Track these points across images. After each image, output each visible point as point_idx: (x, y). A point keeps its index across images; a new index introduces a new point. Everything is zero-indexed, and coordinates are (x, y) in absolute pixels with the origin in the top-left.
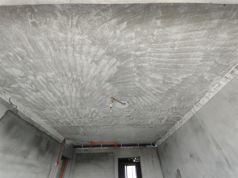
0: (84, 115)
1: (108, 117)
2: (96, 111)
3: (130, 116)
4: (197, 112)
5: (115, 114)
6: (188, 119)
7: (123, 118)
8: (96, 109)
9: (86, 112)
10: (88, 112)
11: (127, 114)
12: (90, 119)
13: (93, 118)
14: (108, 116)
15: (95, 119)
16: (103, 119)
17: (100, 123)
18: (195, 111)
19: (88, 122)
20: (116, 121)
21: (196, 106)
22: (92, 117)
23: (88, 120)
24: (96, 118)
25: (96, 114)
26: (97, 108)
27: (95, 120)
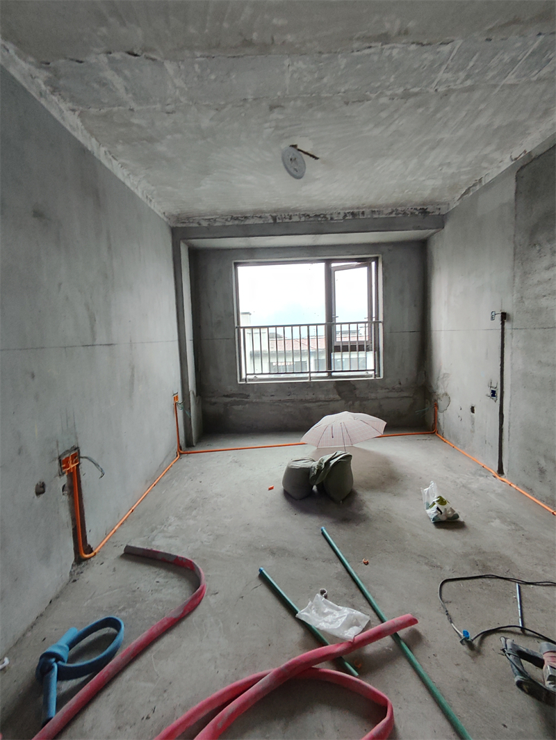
3: (272, 108)
5: (319, 115)
7: (295, 99)
8: (366, 134)
9: (402, 122)
10: (397, 121)
11: (281, 117)
12: (417, 90)
13: (405, 96)
14: (344, 108)
15: (400, 90)
16: (373, 89)
17: (397, 67)
18: (98, 154)
22: (404, 101)
23: (432, 82)
24: (393, 97)
25: (382, 113)
26: (362, 135)
27: (406, 84)
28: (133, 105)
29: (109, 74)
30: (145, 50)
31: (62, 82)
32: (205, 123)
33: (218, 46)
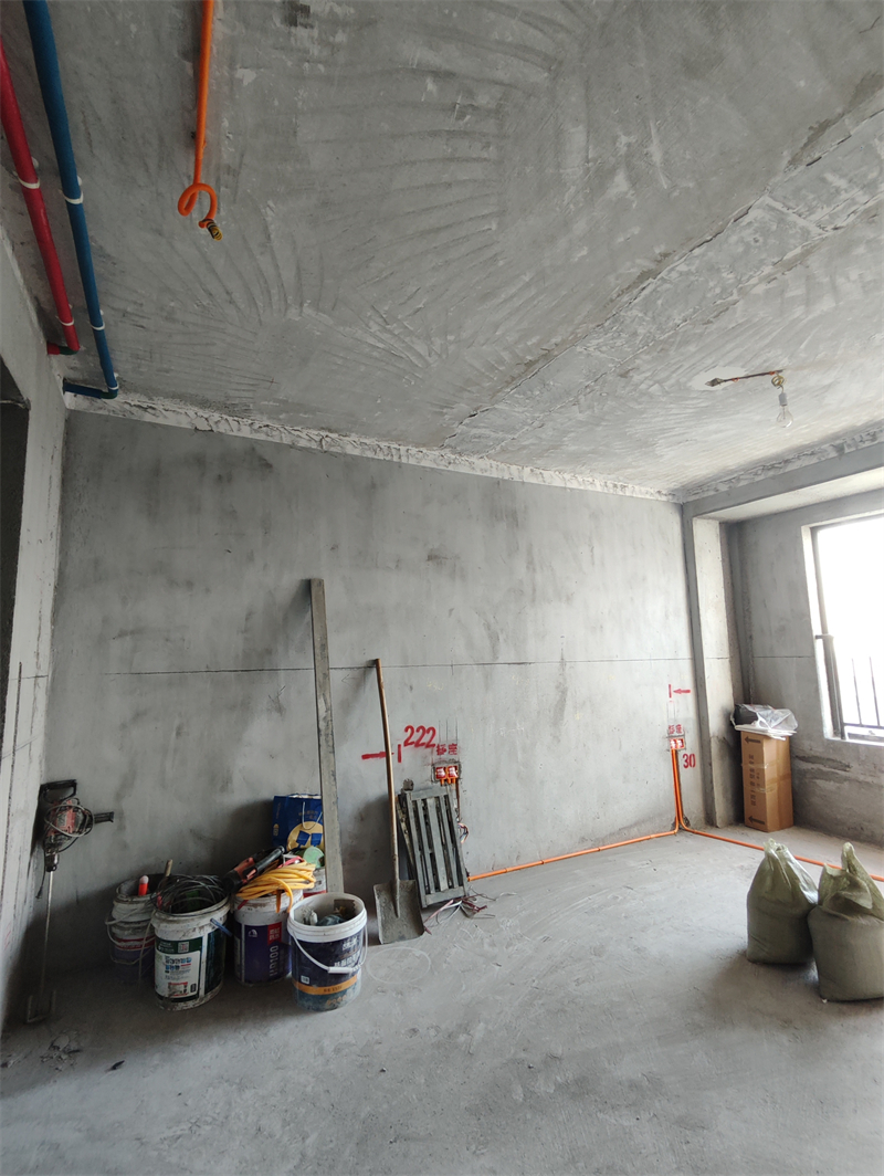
0: (861, 250)
1: (709, 322)
2: (799, 311)
4: (523, 483)
6: (485, 474)
7: (636, 358)
8: (810, 317)
9: (854, 275)
10: (840, 280)
11: (648, 374)
12: (798, 250)
13: (790, 265)
14: (713, 327)
15: (767, 270)
16: (720, 296)
17: (713, 269)
18: (521, 477)
19: (801, 222)
20: (641, 331)
21: (532, 471)
22: (799, 268)
23: (806, 233)
24: (770, 279)
25: (789, 294)
26: (805, 321)
27: (762, 262)
28: (511, 437)
29: (474, 431)
30: (476, 410)
31: (458, 448)
32: (581, 417)
33: (513, 379)
